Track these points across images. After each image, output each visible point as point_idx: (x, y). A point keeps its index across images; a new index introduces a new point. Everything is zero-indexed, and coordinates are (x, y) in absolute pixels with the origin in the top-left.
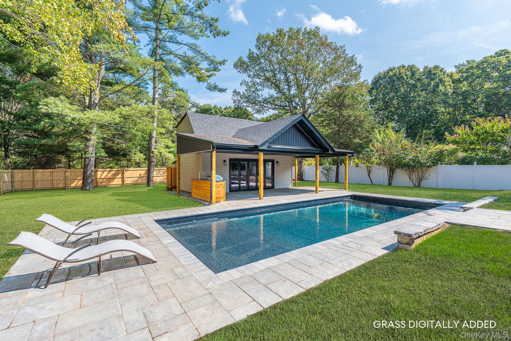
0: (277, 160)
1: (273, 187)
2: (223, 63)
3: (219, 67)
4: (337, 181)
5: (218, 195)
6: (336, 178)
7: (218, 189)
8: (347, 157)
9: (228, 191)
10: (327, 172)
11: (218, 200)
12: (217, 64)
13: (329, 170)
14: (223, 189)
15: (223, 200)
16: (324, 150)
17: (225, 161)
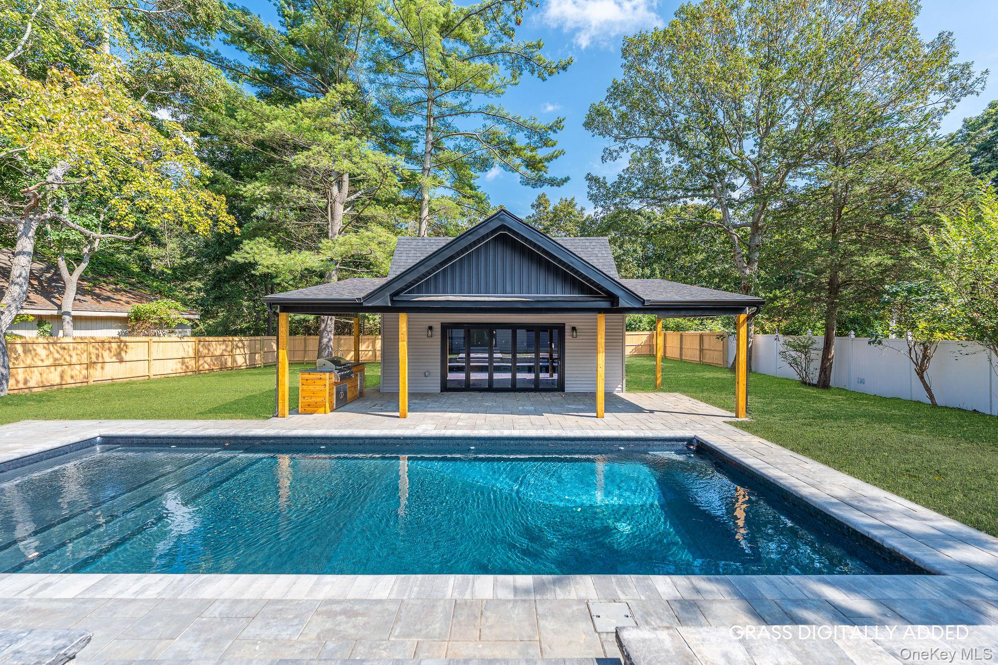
0: (574, 325)
1: (560, 387)
2: (557, 126)
3: (552, 136)
4: (824, 384)
5: (313, 400)
6: (820, 376)
7: (311, 388)
8: (743, 317)
9: (438, 389)
10: (799, 354)
11: (311, 409)
12: (546, 132)
13: (804, 348)
14: (322, 388)
15: (322, 409)
16: (612, 298)
17: (431, 328)
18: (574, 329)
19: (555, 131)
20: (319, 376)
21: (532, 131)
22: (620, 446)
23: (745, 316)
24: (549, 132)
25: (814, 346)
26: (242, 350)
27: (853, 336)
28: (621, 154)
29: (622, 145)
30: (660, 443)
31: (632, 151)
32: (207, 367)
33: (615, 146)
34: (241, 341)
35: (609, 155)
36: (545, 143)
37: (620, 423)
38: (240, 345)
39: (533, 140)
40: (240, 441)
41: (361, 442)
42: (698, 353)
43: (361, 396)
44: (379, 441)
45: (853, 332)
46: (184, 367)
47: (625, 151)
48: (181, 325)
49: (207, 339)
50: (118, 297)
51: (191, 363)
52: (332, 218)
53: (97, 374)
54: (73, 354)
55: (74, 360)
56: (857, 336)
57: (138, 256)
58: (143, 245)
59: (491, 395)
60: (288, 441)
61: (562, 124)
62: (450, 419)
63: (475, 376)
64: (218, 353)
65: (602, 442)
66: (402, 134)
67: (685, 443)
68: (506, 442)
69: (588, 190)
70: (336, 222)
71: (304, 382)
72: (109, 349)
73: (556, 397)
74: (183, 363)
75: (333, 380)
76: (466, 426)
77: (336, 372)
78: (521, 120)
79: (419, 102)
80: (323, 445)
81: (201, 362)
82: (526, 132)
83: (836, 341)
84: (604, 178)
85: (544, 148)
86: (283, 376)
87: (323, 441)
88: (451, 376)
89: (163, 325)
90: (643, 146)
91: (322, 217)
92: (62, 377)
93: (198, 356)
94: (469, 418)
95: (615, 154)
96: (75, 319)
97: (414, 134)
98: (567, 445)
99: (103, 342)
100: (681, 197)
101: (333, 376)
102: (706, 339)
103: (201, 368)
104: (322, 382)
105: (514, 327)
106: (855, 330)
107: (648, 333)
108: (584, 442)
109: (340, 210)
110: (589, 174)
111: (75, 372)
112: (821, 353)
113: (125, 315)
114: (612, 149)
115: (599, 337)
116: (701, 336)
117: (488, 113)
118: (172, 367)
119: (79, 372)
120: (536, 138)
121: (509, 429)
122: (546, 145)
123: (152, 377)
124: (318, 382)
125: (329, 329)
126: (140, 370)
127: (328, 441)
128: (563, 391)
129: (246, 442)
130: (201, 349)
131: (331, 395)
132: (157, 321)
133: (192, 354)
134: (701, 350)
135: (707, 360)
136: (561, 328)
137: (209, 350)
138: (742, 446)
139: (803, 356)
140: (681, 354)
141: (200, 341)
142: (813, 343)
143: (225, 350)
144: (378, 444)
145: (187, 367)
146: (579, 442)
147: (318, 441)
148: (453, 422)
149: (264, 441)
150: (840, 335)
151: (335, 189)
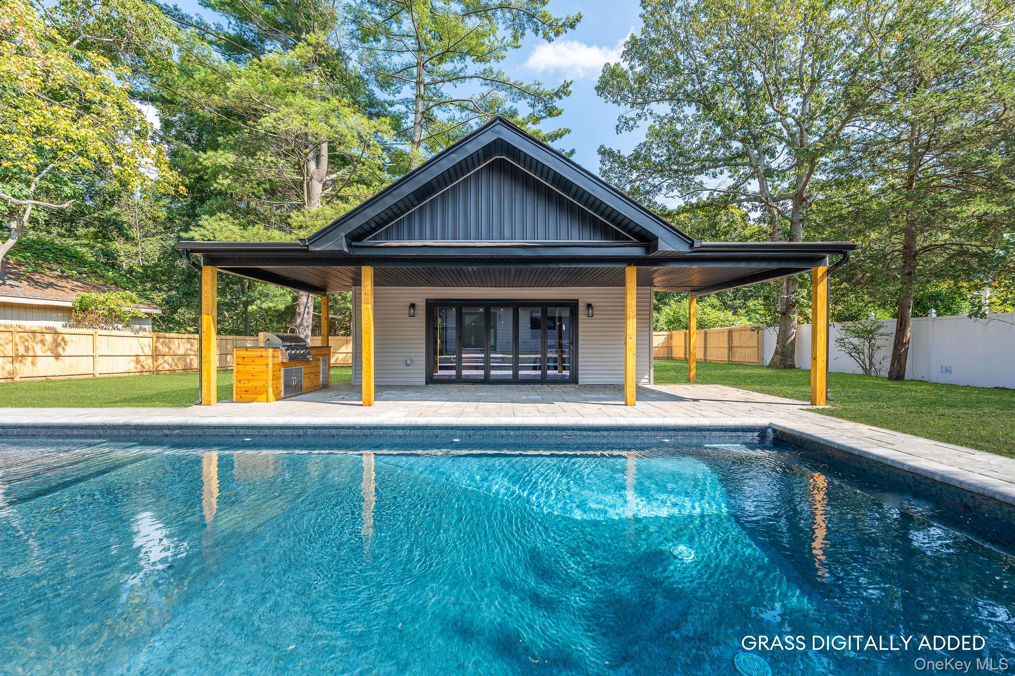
0: (589, 301)
1: (573, 380)
2: (563, 91)
3: (558, 103)
4: (897, 374)
5: (251, 384)
6: (892, 365)
7: (249, 368)
8: (821, 270)
9: (422, 381)
10: (862, 340)
11: (250, 395)
12: (551, 98)
13: (868, 334)
14: (264, 368)
15: (264, 396)
16: (647, 240)
17: (413, 306)
18: (589, 306)
19: (560, 98)
20: (259, 354)
21: (537, 96)
22: (664, 437)
23: (825, 268)
24: (555, 99)
25: (881, 331)
27: (934, 315)
28: (639, 122)
29: (639, 111)
30: (721, 434)
31: (650, 121)
32: (167, 367)
33: (633, 113)
35: (625, 125)
36: (551, 112)
37: (659, 411)
39: (537, 109)
40: (134, 432)
41: (301, 432)
42: (726, 351)
43: (325, 387)
44: (325, 431)
45: (934, 311)
46: (139, 367)
47: (643, 118)
48: (136, 319)
49: (167, 335)
50: (64, 284)
51: (148, 363)
52: (309, 198)
53: (25, 370)
56: (939, 315)
57: (102, 250)
58: (111, 241)
59: (488, 387)
60: (200, 432)
61: (569, 89)
62: (431, 406)
64: (181, 351)
65: (639, 433)
66: (389, 109)
67: (756, 434)
68: (504, 433)
69: (601, 165)
70: (313, 202)
71: (240, 361)
72: (42, 341)
73: (569, 388)
74: (138, 362)
75: (280, 360)
76: (449, 414)
77: (283, 349)
78: (524, 86)
79: (407, 68)
80: (247, 436)
81: (161, 361)
82: (529, 100)
83: (912, 322)
84: (619, 152)
85: (549, 118)
86: (208, 350)
87: (249, 432)
89: (113, 318)
90: (663, 115)
91: (298, 196)
93: (156, 355)
94: (455, 406)
95: (631, 123)
97: (403, 109)
98: (589, 436)
99: (34, 333)
100: (710, 167)
101: (279, 353)
102: (736, 336)
103: (160, 368)
104: (264, 361)
105: (515, 305)
106: (936, 307)
107: (665, 333)
108: (613, 433)
109: (317, 188)
110: (602, 147)
112: (892, 339)
113: (70, 304)
114: (628, 116)
115: (629, 297)
116: (730, 332)
117: (487, 78)
118: (123, 366)
120: (540, 106)
121: (508, 416)
122: (550, 114)
123: (98, 376)
124: (258, 361)
125: (306, 324)
126: (83, 367)
127: (255, 432)
128: (577, 383)
129: (142, 432)
130: (160, 347)
131: (275, 378)
132: (106, 313)
133: (148, 351)
134: (730, 348)
135: (737, 359)
136: (573, 305)
137: (170, 348)
138: (850, 435)
139: (867, 343)
140: (705, 355)
141: (158, 337)
142: (878, 327)
143: (191, 350)
144: (325, 436)
145: (143, 367)
146: (606, 433)
147: (242, 432)
148: (433, 410)
149: (167, 432)
150: (915, 315)
151: (312, 165)
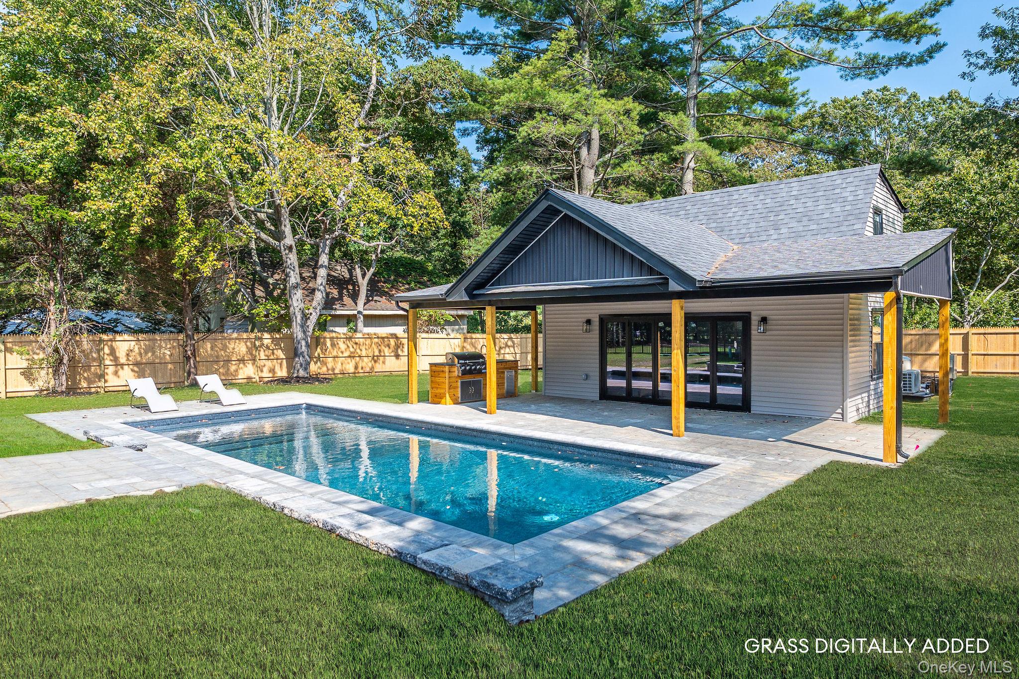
0: (764, 313)
5: (438, 391)
7: (437, 379)
9: (596, 395)
11: (437, 400)
14: (444, 380)
15: (444, 400)
17: (589, 322)
18: (764, 320)
20: (442, 369)
26: (512, 349)
34: (510, 338)
38: (510, 343)
43: (511, 396)
49: (474, 335)
53: (379, 367)
54: (363, 348)
55: (364, 353)
63: (636, 384)
71: (433, 374)
72: (389, 346)
75: (456, 373)
77: (459, 366)
87: (408, 423)
88: (611, 383)
89: (433, 322)
92: (356, 368)
96: (366, 317)
99: (383, 338)
101: (455, 369)
104: (444, 375)
111: (364, 364)
119: (366, 363)
124: (441, 374)
128: (749, 409)
131: (452, 387)
132: (426, 318)
136: (745, 318)
151: (584, 152)
